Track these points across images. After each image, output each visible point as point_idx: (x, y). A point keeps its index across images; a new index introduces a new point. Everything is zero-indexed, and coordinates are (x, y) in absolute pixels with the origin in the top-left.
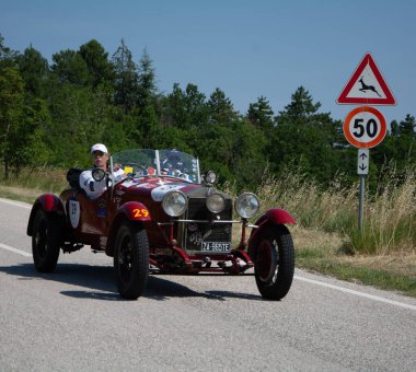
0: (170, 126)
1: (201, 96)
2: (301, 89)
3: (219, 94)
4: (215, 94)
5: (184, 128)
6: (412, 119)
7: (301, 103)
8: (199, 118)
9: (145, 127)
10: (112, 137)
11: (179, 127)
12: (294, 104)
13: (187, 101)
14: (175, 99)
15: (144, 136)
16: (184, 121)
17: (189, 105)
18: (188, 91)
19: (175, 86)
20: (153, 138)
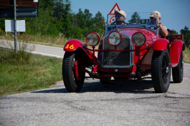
0: (77, 27)
1: (91, 15)
2: (136, 13)
3: (99, 14)
4: (97, 14)
5: (82, 28)
6: (187, 28)
7: (135, 19)
8: (89, 24)
9: (66, 27)
10: (52, 30)
11: (81, 27)
12: (132, 20)
13: (85, 17)
14: (79, 15)
15: (65, 30)
16: (83, 25)
17: (85, 18)
18: (85, 12)
19: (80, 10)
20: (69, 31)
